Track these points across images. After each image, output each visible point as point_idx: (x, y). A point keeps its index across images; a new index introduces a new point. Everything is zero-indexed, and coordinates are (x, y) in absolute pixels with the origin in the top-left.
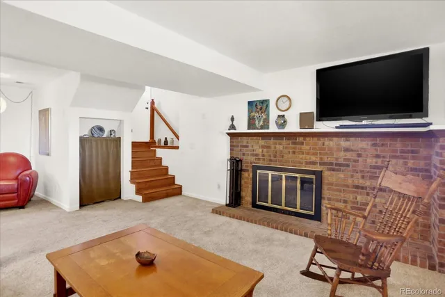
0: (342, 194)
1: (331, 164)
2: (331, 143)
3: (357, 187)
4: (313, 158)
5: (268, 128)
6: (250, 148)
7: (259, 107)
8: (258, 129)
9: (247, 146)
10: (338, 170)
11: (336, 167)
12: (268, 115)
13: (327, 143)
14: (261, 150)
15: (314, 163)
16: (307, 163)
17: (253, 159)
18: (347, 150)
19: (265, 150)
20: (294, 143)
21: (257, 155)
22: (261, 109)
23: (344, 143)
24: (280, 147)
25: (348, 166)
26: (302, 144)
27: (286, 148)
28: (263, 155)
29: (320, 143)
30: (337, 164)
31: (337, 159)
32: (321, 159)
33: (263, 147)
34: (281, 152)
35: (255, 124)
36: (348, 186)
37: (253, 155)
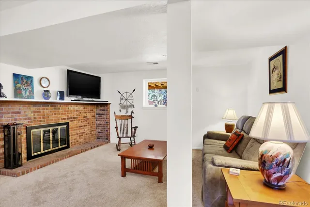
0: (76, 131)
1: (71, 118)
2: (71, 108)
3: (80, 127)
4: (64, 116)
5: (33, 98)
6: (22, 113)
7: (25, 81)
8: (25, 98)
9: (18, 113)
10: (74, 121)
11: (73, 119)
12: (33, 88)
13: (70, 108)
14: (33, 115)
15: (65, 119)
16: (62, 119)
17: (26, 122)
18: (77, 111)
19: (36, 114)
20: (55, 109)
21: (29, 119)
22: (27, 83)
23: (76, 108)
24: (46, 111)
25: (77, 118)
26: (59, 109)
27: (51, 112)
28: (35, 118)
29: (67, 108)
30: (74, 118)
31: (74, 115)
32: (68, 116)
33: (35, 112)
34: (48, 114)
35: (22, 94)
36: (77, 127)
37: (26, 119)
